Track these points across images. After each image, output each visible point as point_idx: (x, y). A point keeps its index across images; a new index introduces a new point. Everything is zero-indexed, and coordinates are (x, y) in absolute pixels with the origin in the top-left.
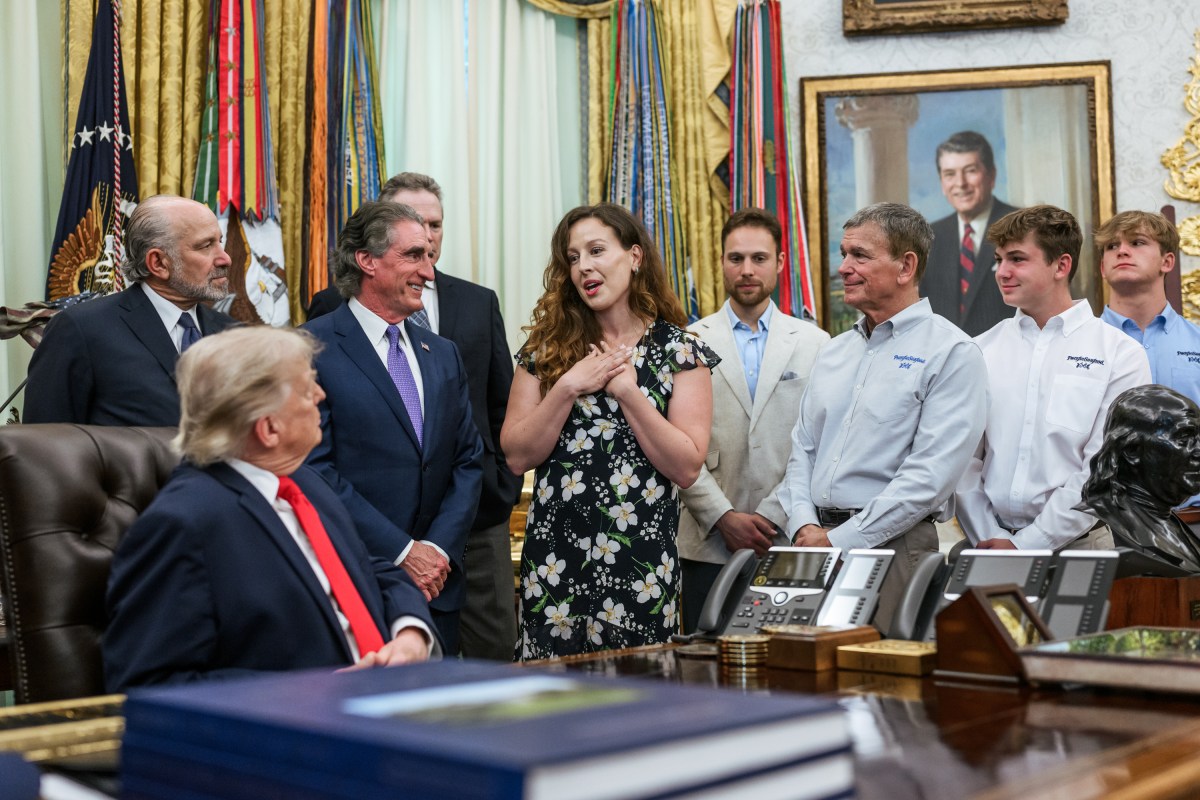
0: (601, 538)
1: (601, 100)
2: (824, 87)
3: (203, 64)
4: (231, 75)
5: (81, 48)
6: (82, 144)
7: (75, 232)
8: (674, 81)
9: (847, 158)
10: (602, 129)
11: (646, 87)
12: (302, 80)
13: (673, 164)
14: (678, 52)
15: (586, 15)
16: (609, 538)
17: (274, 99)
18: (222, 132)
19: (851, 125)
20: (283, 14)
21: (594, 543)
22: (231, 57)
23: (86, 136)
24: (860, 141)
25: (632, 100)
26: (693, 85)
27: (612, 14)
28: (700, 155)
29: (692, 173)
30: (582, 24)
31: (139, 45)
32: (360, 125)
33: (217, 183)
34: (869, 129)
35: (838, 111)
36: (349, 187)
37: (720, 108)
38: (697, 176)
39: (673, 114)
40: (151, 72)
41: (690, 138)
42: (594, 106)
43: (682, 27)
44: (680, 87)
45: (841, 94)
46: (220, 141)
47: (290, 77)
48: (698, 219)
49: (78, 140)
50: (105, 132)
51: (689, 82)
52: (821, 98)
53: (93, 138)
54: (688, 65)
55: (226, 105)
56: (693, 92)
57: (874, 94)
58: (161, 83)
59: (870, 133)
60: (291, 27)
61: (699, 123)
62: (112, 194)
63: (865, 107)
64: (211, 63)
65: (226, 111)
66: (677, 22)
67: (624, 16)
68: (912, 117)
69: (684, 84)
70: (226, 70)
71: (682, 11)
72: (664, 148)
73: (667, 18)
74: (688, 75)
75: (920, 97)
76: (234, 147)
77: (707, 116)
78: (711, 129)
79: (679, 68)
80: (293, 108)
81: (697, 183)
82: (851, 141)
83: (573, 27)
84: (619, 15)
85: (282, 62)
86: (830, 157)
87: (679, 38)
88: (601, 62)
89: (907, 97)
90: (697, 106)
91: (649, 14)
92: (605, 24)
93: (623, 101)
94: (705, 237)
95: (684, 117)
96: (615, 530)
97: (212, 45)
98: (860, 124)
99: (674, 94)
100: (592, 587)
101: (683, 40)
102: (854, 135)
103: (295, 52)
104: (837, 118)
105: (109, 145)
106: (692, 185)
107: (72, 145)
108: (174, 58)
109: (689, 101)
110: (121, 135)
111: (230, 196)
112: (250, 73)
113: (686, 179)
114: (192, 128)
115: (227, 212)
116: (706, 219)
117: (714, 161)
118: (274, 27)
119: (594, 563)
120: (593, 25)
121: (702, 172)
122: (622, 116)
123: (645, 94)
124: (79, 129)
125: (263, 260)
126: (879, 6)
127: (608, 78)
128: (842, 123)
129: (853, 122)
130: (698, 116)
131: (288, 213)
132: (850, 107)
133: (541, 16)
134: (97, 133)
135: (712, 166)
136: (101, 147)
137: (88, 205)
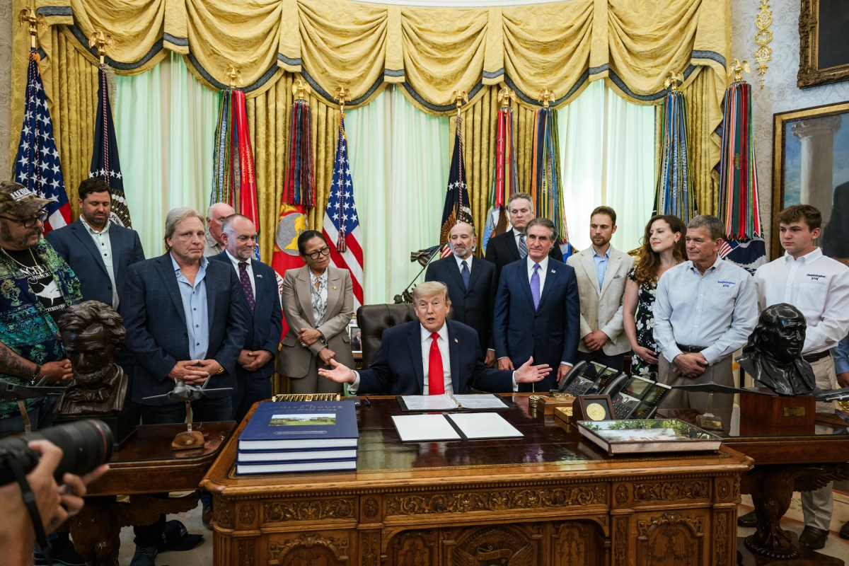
2: (786, 117)
4: (501, 156)
6: (450, 189)
7: (448, 219)
8: (697, 128)
9: (797, 152)
11: (676, 135)
12: (531, 153)
14: (699, 114)
15: (655, 104)
17: (522, 161)
18: (498, 178)
19: (800, 135)
22: (501, 150)
23: (451, 186)
24: (805, 144)
25: (669, 141)
26: (705, 129)
28: (707, 162)
29: (703, 170)
32: (549, 168)
33: (496, 197)
34: (810, 136)
35: (793, 129)
36: (544, 194)
37: (716, 139)
38: (706, 172)
39: (696, 144)
40: (476, 159)
41: (703, 154)
43: (702, 102)
44: (699, 130)
45: (795, 120)
46: (497, 181)
48: (705, 192)
49: (448, 188)
50: (457, 184)
51: (703, 128)
52: (784, 123)
53: (454, 187)
54: (704, 120)
55: (499, 168)
56: (705, 133)
57: (813, 117)
59: (811, 138)
61: (707, 148)
62: (459, 206)
63: (809, 125)
65: (499, 171)
66: (699, 100)
67: (667, 104)
68: (837, 127)
69: (701, 129)
70: (499, 155)
71: (702, 95)
72: (684, 162)
74: (703, 125)
75: (842, 116)
76: (502, 183)
77: (711, 144)
78: (713, 149)
79: (699, 122)
81: (706, 175)
82: (800, 144)
84: (665, 104)
86: (787, 153)
87: (700, 107)
89: (834, 117)
90: (707, 139)
91: (680, 101)
93: (666, 143)
94: (708, 200)
95: (701, 145)
98: (805, 134)
99: (696, 134)
101: (702, 108)
102: (801, 141)
104: (793, 133)
105: (458, 189)
106: (703, 176)
107: (446, 190)
108: (485, 152)
109: (703, 137)
110: (462, 185)
111: (500, 202)
112: (507, 155)
113: (700, 174)
115: (499, 207)
116: (709, 191)
117: (713, 165)
120: (658, 109)
121: (707, 170)
122: (665, 150)
123: (675, 138)
124: (449, 184)
126: (820, 71)
128: (795, 135)
129: (801, 134)
130: (707, 144)
132: (800, 126)
134: (455, 185)
135: (712, 167)
136: (456, 190)
137: (452, 210)
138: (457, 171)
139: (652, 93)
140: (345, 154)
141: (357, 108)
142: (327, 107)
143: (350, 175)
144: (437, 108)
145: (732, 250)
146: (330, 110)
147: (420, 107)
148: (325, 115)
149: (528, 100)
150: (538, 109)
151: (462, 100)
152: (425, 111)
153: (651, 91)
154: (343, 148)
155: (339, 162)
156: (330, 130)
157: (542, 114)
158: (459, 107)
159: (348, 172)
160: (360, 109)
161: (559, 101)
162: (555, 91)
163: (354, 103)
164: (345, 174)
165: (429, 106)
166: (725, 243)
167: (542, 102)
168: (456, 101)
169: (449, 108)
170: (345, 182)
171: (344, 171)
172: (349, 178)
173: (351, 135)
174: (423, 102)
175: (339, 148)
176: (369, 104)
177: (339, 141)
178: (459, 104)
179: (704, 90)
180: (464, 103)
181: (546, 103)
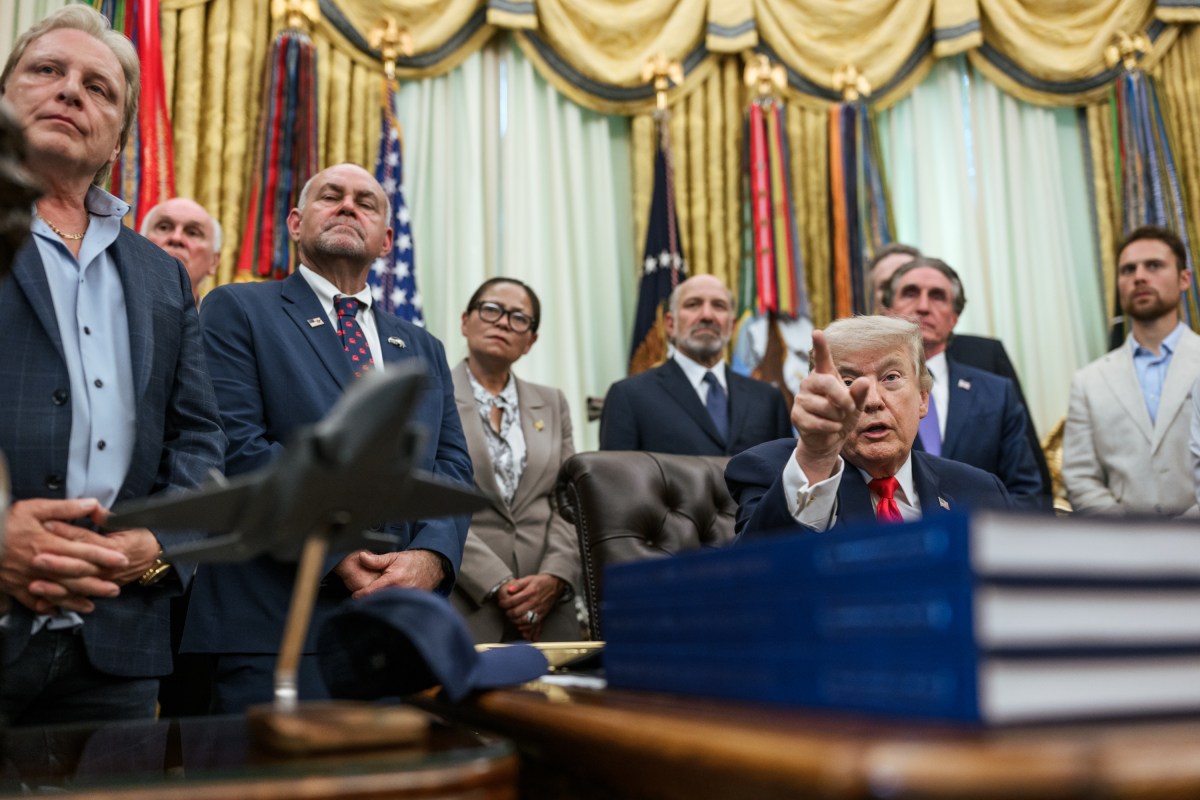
1: (1107, 177)
3: (741, 198)
4: (762, 201)
5: (644, 199)
6: (648, 272)
8: (1183, 147)
10: (1110, 203)
11: (1152, 154)
12: (824, 200)
13: (1190, 226)
14: (1185, 119)
15: (1084, 102)
17: (800, 219)
18: (758, 249)
20: (804, 149)
22: (763, 188)
23: (651, 265)
25: (1139, 168)
27: (1111, 97)
30: (1082, 112)
31: (689, 189)
33: (757, 291)
39: (1185, 178)
40: (699, 210)
42: (1100, 184)
43: (1187, 95)
44: (1189, 151)
46: (756, 256)
47: (813, 199)
49: (645, 267)
50: (665, 259)
53: (658, 265)
55: (760, 227)
58: (708, 218)
60: (811, 157)
64: (747, 195)
65: (760, 231)
67: (1123, 94)
70: (759, 199)
71: (1184, 80)
72: (1178, 210)
73: (1169, 90)
76: (769, 261)
79: (1187, 135)
80: (817, 224)
83: (1072, 116)
84: (1117, 94)
85: (806, 185)
88: (1103, 142)
91: (1150, 88)
92: (1105, 108)
93: (1130, 172)
97: (746, 181)
99: (1184, 159)
101: (1189, 109)
103: (816, 178)
105: (668, 271)
107: (640, 274)
108: (717, 196)
110: (677, 262)
111: (767, 301)
112: (778, 196)
114: (735, 251)
118: (797, 161)
120: (1092, 111)
122: (1130, 186)
123: (1153, 161)
124: (646, 260)
125: (799, 354)
127: (1112, 155)
131: (819, 312)
133: (1040, 114)
134: (659, 261)
136: (662, 273)
137: (656, 318)
138: (661, 230)
139: (1081, 76)
140: (397, 173)
141: (419, 80)
142: (353, 63)
143: (407, 222)
144: (607, 93)
146: (360, 72)
147: (567, 88)
148: (347, 79)
149: (809, 88)
150: (836, 108)
151: (666, 77)
152: (576, 97)
153: (1081, 70)
154: (392, 159)
156: (358, 116)
157: (849, 114)
158: (661, 92)
159: (402, 216)
161: (881, 92)
162: (868, 71)
165: (588, 86)
167: (842, 92)
168: (654, 78)
169: (637, 94)
172: (406, 229)
173: (409, 124)
174: (570, 74)
175: (383, 155)
177: (382, 143)
178: (661, 84)
180: (672, 85)
181: (851, 96)
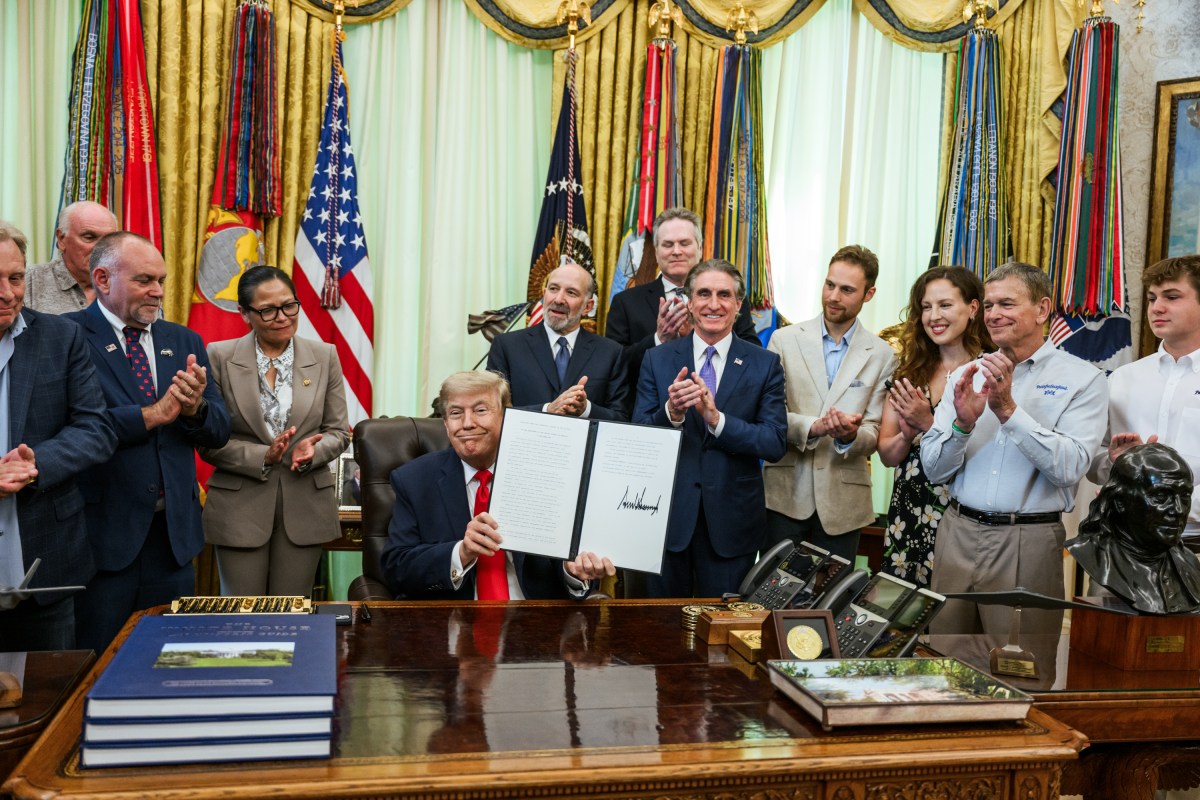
0: (928, 508)
2: (1178, 90)
4: (651, 134)
6: (550, 194)
7: (543, 253)
8: (1018, 101)
9: (1195, 157)
11: (980, 113)
14: (1024, 74)
15: (943, 50)
16: (934, 509)
18: (643, 177)
21: (923, 512)
22: (651, 122)
23: (552, 188)
26: (1034, 104)
28: (1035, 165)
29: (1027, 181)
30: (945, 57)
32: (742, 163)
33: (638, 214)
35: (1190, 113)
36: (731, 211)
37: (1052, 123)
38: (1031, 184)
41: (1028, 151)
43: (1029, 51)
44: (1022, 105)
45: (1195, 95)
46: (643, 183)
49: (547, 191)
50: (564, 184)
51: (1031, 101)
52: (1174, 100)
53: (557, 189)
54: (1032, 85)
55: (646, 157)
56: (1033, 110)
61: (1035, 138)
62: (566, 227)
65: (646, 162)
66: (1025, 48)
67: (966, 52)
69: (1027, 103)
70: (648, 131)
71: (1031, 36)
72: (993, 164)
74: (1030, 95)
76: (651, 187)
77: (1043, 132)
78: (1046, 142)
79: (1023, 89)
81: (1031, 190)
84: (963, 51)
86: (1180, 155)
87: (1026, 62)
90: (1036, 122)
91: (987, 48)
94: (1034, 238)
95: (1025, 132)
96: (938, 503)
100: (921, 542)
101: (1029, 63)
104: (1189, 120)
105: (565, 193)
106: (1025, 192)
107: (543, 196)
109: (1029, 118)
110: (574, 185)
111: (646, 223)
112: (663, 133)
113: (1022, 187)
115: (644, 233)
116: (1036, 222)
117: (1045, 170)
119: (923, 526)
120: (950, 59)
121: (1034, 181)
123: (978, 119)
124: (548, 184)
128: (1194, 123)
130: (1036, 131)
134: (559, 186)
135: (1042, 176)
136: (561, 195)
137: (553, 235)
138: (564, 158)
139: (939, 29)
140: (343, 114)
141: (370, 23)
142: (309, 16)
143: (351, 155)
144: (529, 33)
145: (1071, 333)
146: (315, 22)
147: (497, 27)
148: (303, 31)
149: (706, 27)
150: (724, 45)
151: (579, 20)
152: (505, 35)
153: (938, 24)
154: (339, 102)
155: (330, 129)
156: (314, 62)
157: (733, 56)
158: (573, 32)
159: (347, 150)
160: (376, 25)
161: (767, 32)
162: (758, 13)
163: (363, 11)
164: (342, 154)
165: (513, 26)
166: (1061, 319)
167: (733, 32)
168: (567, 20)
169: (554, 33)
170: (341, 169)
171: (341, 147)
172: (351, 161)
173: (357, 75)
174: (501, 18)
175: (331, 100)
176: (394, 15)
177: (332, 88)
178: (573, 26)
179: (1035, 30)
180: (582, 25)
181: (741, 36)
